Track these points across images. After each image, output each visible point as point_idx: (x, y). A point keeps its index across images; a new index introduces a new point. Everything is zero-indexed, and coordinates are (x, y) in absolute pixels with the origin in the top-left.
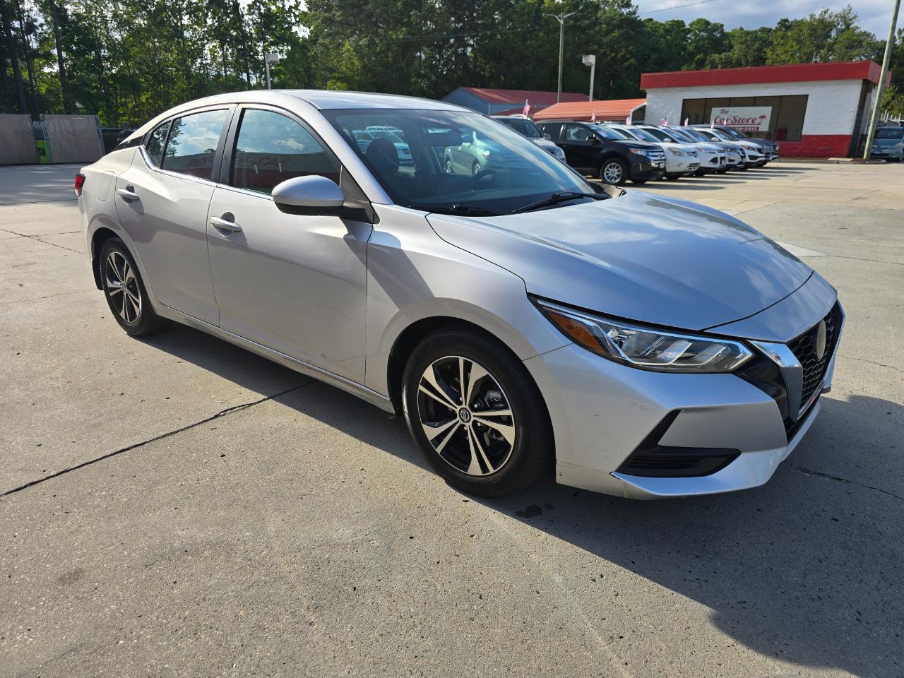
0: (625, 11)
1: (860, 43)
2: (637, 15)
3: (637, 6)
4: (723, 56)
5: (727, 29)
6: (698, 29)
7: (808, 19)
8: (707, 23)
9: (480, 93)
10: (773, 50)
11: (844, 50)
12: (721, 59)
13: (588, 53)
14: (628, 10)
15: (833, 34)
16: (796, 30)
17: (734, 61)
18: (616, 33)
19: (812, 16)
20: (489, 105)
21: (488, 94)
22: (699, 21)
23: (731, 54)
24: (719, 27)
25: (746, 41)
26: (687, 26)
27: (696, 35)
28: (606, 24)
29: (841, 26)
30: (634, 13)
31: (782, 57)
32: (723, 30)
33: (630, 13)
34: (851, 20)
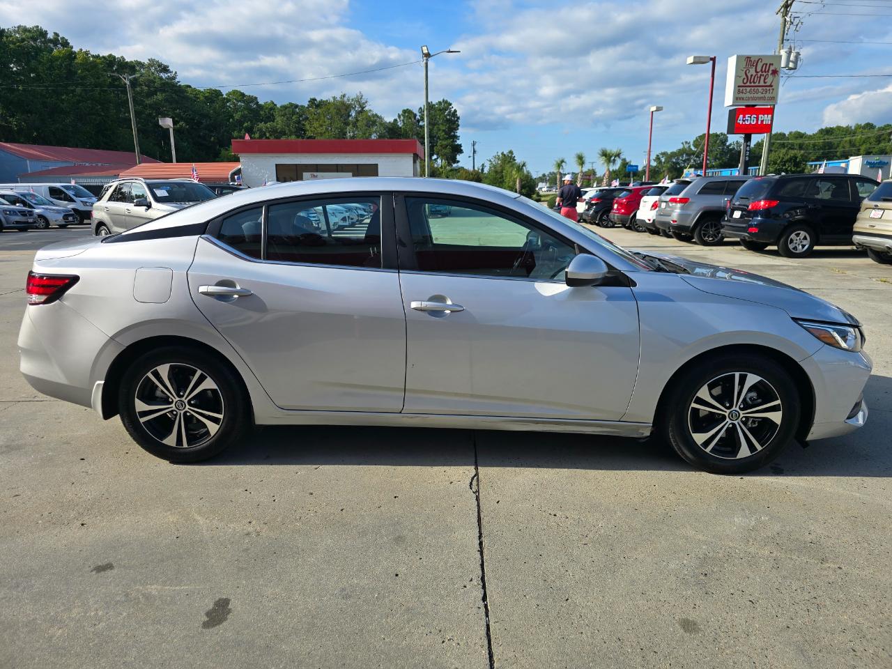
0: (164, 75)
1: (374, 123)
2: (177, 80)
3: (176, 73)
4: (268, 125)
5: (261, 102)
6: (235, 99)
7: (332, 100)
8: (243, 95)
9: (11, 149)
10: (310, 124)
11: (364, 128)
12: (267, 128)
13: (165, 116)
14: (166, 75)
15: (353, 114)
16: (324, 109)
17: (279, 131)
18: (160, 96)
19: (334, 98)
20: (28, 162)
21: (21, 149)
22: (235, 92)
23: (275, 124)
24: (254, 99)
25: (286, 114)
26: (225, 96)
27: (235, 105)
28: (146, 86)
29: (358, 108)
30: (174, 78)
31: (318, 129)
32: (258, 102)
33: (169, 78)
34: (364, 103)
